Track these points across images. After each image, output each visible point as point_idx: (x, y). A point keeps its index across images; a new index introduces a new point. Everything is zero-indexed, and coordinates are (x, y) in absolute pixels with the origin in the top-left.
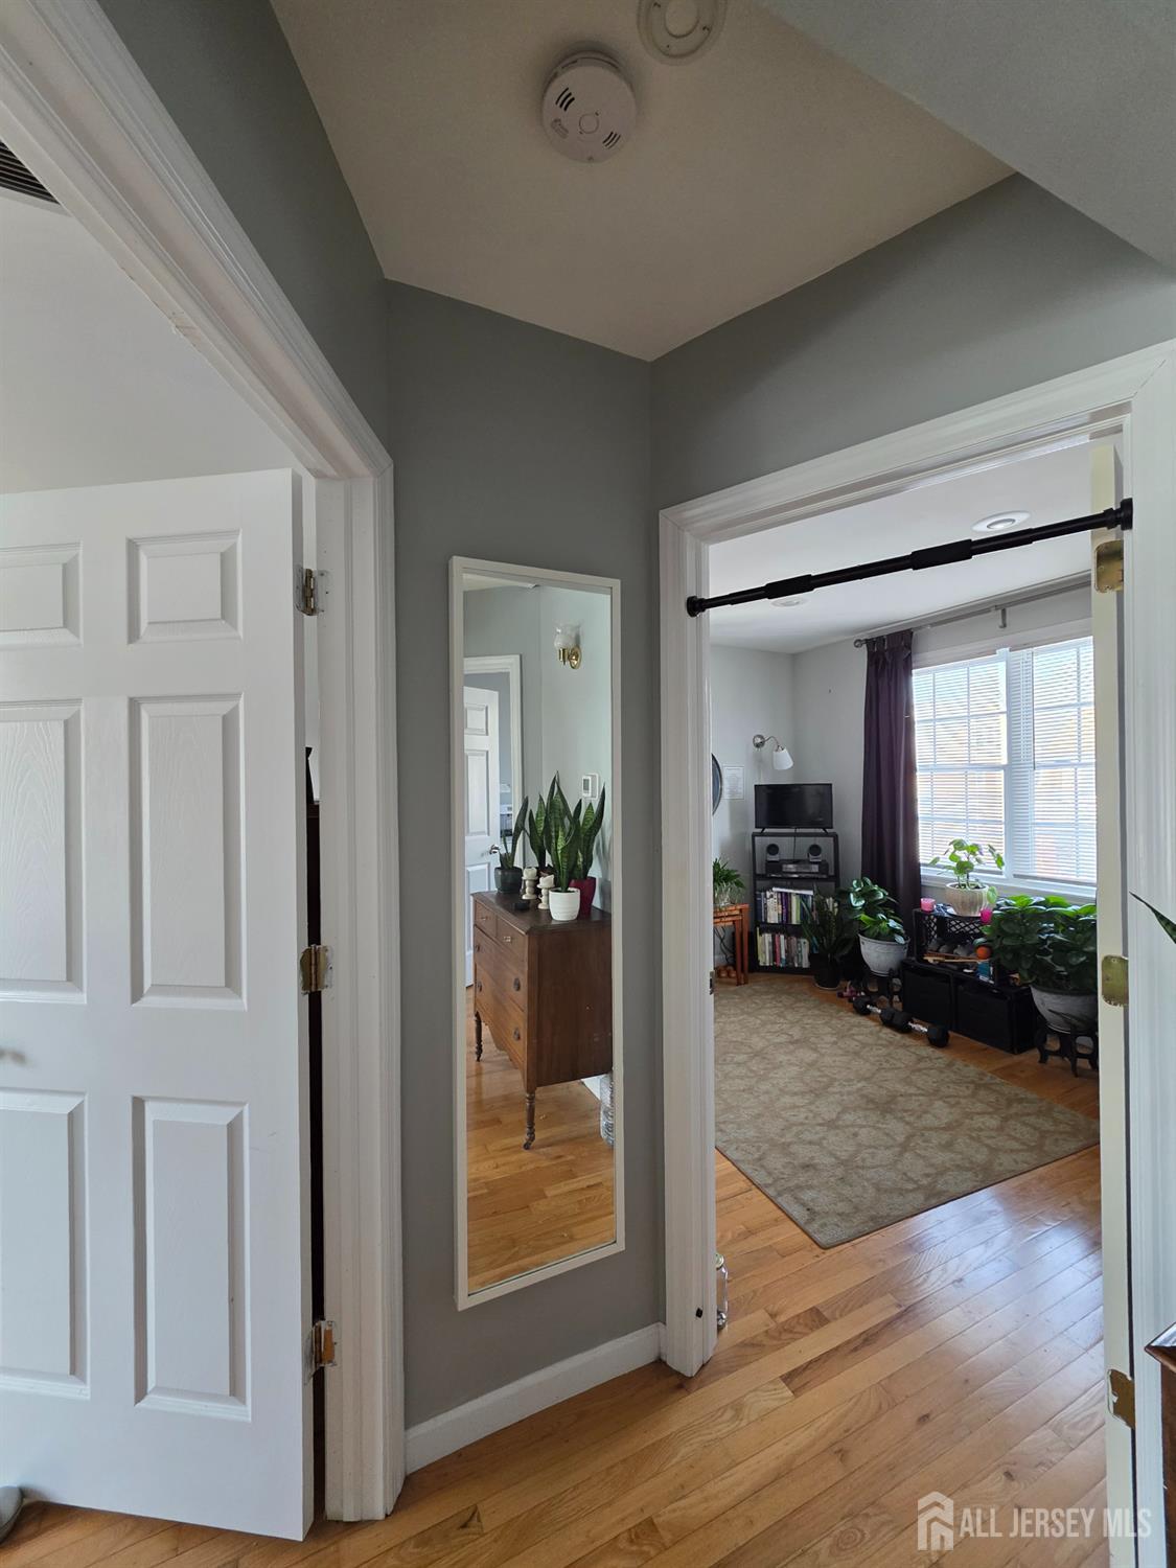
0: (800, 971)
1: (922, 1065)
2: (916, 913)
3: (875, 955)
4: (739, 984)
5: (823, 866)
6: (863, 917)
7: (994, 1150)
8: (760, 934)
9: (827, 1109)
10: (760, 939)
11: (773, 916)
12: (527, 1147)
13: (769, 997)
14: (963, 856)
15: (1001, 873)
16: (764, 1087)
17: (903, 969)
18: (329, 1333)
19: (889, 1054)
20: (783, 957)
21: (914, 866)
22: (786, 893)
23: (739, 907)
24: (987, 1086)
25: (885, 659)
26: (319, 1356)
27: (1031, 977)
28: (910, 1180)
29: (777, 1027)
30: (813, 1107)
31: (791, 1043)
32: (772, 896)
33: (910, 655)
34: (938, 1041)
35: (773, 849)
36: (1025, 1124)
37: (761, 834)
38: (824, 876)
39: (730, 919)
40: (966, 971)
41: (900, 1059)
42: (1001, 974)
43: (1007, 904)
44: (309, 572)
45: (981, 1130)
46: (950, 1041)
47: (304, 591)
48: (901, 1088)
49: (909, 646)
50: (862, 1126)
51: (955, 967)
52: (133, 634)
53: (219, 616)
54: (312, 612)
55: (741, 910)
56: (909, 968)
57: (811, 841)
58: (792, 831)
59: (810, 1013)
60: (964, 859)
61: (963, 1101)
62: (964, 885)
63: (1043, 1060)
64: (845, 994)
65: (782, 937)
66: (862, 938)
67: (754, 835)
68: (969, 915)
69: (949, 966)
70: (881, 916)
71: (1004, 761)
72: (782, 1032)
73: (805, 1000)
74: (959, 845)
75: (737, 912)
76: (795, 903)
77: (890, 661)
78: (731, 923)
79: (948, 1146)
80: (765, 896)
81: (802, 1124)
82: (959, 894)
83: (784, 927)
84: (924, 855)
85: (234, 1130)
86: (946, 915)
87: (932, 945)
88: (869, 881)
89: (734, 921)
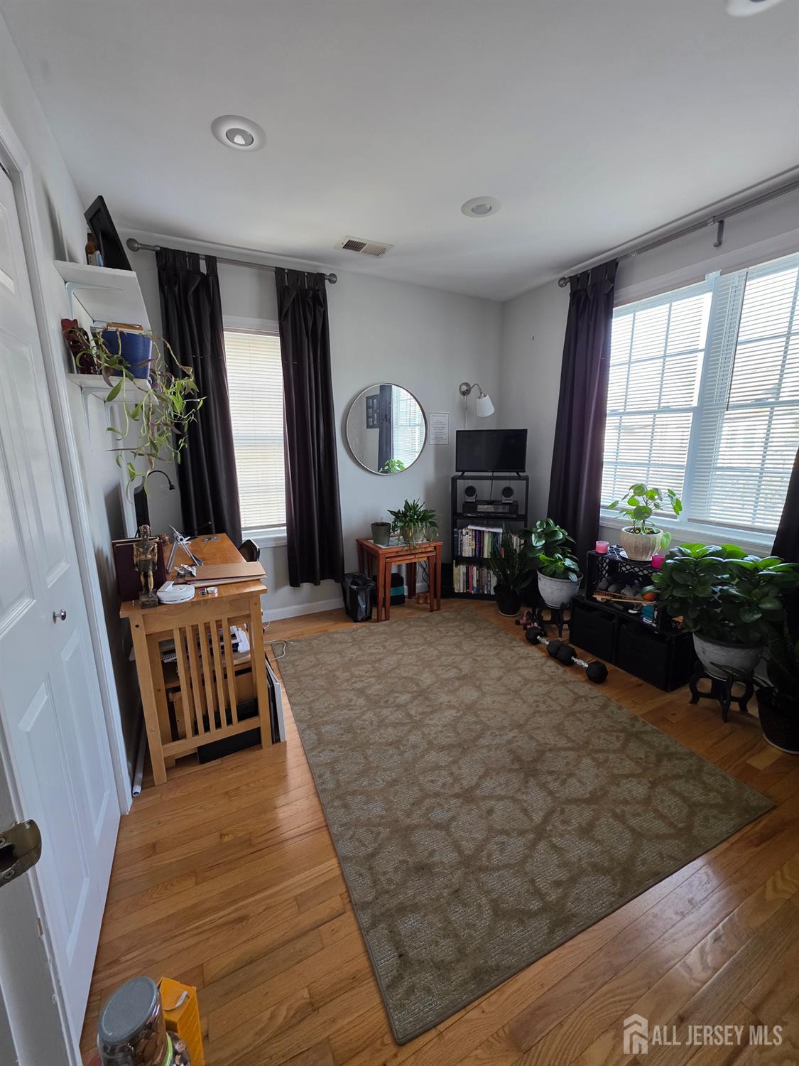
0: (489, 597)
1: (578, 707)
2: (590, 554)
3: (549, 590)
4: (432, 610)
5: (514, 506)
6: (542, 556)
7: (638, 835)
8: (456, 566)
9: (468, 773)
10: (455, 570)
11: (468, 550)
13: (457, 623)
14: (641, 501)
15: (675, 517)
16: (414, 738)
17: (574, 604)
19: (549, 692)
20: (475, 585)
21: (595, 505)
22: (480, 531)
23: (432, 545)
24: (637, 736)
25: (587, 297)
27: (695, 627)
29: (450, 659)
30: (454, 769)
31: (458, 679)
32: (467, 533)
33: (613, 287)
34: (597, 677)
35: (470, 491)
36: (673, 792)
37: (462, 477)
38: (514, 516)
39: (424, 555)
40: (630, 611)
41: (557, 699)
42: (665, 619)
43: (683, 554)
45: (626, 802)
46: (608, 677)
48: (552, 739)
49: (612, 280)
50: (501, 798)
51: (621, 608)
55: (435, 547)
56: (578, 605)
57: (505, 484)
58: (490, 474)
59: (485, 642)
60: (642, 504)
61: (612, 756)
62: (639, 529)
63: (695, 701)
64: (521, 622)
65: (475, 568)
66: (540, 575)
67: (454, 480)
68: (639, 559)
69: (615, 605)
70: (558, 555)
71: (695, 403)
72: (454, 665)
73: (485, 628)
74: (639, 489)
75: (432, 550)
76: (487, 540)
77: (591, 297)
78: (426, 559)
79: (586, 831)
80: (462, 532)
81: (437, 795)
82: (633, 538)
83: (477, 560)
84: (606, 498)
86: (618, 558)
87: (602, 584)
88: (551, 522)
89: (428, 557)
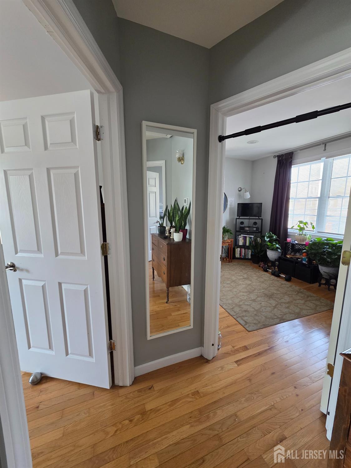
0: (248, 259)
1: (282, 286)
2: (285, 243)
3: (271, 255)
4: (229, 262)
5: (257, 228)
6: (269, 244)
7: (301, 309)
8: (237, 248)
9: (253, 296)
10: (236, 250)
11: (241, 243)
12: (167, 303)
13: (239, 266)
14: (302, 225)
15: (313, 231)
16: (235, 290)
17: (279, 259)
18: (114, 343)
19: (273, 282)
20: (243, 255)
21: (286, 229)
22: (245, 236)
23: (231, 240)
24: (301, 292)
25: (283, 162)
26: (111, 349)
27: (319, 262)
28: (276, 316)
29: (240, 274)
30: (248, 296)
31: (244, 279)
32: (241, 237)
33: (292, 160)
34: (288, 280)
35: (242, 223)
36: (311, 303)
37: (239, 219)
38: (257, 232)
39: (228, 243)
40: (299, 260)
41: (276, 284)
42: (310, 261)
43: (314, 240)
44: (97, 126)
45: (298, 304)
46: (291, 280)
47: (96, 133)
48: (275, 292)
49: (291, 158)
50: (263, 301)
51: (296, 259)
52: (46, 148)
53: (71, 141)
54: (99, 140)
55: (231, 241)
56: (281, 259)
57: (254, 221)
58: (248, 217)
59: (250, 271)
60: (302, 226)
61: (293, 296)
62: (301, 235)
63: (320, 286)
64: (261, 266)
65: (243, 249)
66: (268, 250)
67: (236, 219)
68: (301, 243)
69: (294, 258)
70: (274, 243)
71: (319, 196)
72: (241, 276)
73: (249, 267)
74: (301, 222)
75: (230, 242)
76: (248, 239)
77: (284, 162)
78: (228, 245)
79: (288, 307)
80: (239, 237)
81: (245, 300)
82: (299, 237)
83: (244, 246)
84: (289, 226)
85: (86, 291)
86: (294, 243)
87: (289, 252)
88: (271, 233)
89: (229, 244)
